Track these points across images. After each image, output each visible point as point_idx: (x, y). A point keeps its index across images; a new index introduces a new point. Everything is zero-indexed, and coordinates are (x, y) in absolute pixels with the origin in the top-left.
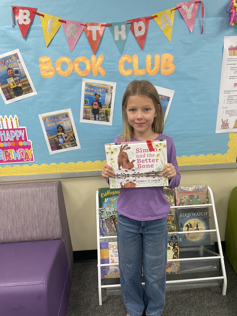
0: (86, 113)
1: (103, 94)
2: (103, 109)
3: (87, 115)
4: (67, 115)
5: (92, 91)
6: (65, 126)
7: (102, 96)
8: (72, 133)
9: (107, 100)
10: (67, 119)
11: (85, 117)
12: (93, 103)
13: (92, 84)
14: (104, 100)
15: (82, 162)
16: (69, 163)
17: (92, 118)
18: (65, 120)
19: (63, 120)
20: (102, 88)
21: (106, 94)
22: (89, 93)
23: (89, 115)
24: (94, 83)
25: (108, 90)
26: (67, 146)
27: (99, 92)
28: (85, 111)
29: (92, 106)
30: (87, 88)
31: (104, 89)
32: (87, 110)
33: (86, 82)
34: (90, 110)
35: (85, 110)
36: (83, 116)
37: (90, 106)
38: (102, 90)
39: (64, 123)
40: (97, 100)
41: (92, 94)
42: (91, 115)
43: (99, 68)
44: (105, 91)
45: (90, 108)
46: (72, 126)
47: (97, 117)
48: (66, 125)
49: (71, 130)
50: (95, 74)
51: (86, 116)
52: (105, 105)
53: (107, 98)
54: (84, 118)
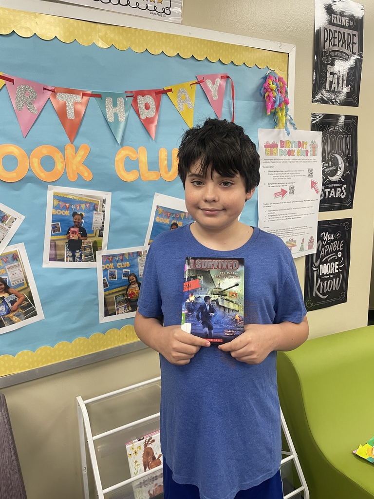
0: (55, 250)
1: (88, 213)
2: (89, 239)
3: (58, 252)
4: (15, 257)
5: (67, 209)
6: (10, 279)
7: (86, 217)
8: (27, 291)
9: (97, 223)
10: (16, 263)
11: (54, 256)
12: (69, 229)
13: (68, 195)
14: (91, 224)
15: (48, 347)
16: (20, 353)
17: (67, 257)
18: (12, 268)
19: (6, 267)
20: (86, 203)
21: (95, 212)
22: (62, 212)
23: (62, 252)
24: (71, 194)
25: (97, 205)
26: (15, 319)
27: (82, 209)
28: (54, 246)
29: (68, 235)
30: (57, 203)
31: (90, 203)
32: (57, 243)
33: (54, 193)
34: (63, 243)
35: (54, 244)
36: (50, 255)
37: (64, 235)
38: (86, 206)
39: (9, 273)
40: (78, 225)
41: (67, 213)
42: (66, 252)
43: (81, 168)
44: (92, 208)
45: (64, 239)
46: (26, 278)
47: (77, 255)
48: (14, 276)
49: (24, 285)
50: (72, 177)
51: (56, 255)
52: (92, 232)
53: (97, 219)
54: (51, 260)
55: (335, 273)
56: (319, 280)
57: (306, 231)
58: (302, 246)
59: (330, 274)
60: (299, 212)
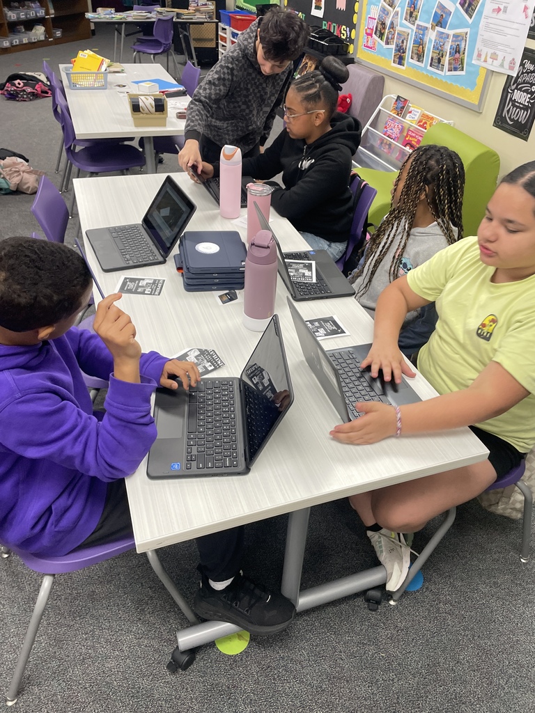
12: (411, 5)
17: (408, 19)
29: (411, 8)
40: (414, 4)
47: (411, 20)
55: (524, 105)
56: (511, 104)
57: (509, 50)
58: (503, 63)
59: (520, 103)
60: (507, 31)
